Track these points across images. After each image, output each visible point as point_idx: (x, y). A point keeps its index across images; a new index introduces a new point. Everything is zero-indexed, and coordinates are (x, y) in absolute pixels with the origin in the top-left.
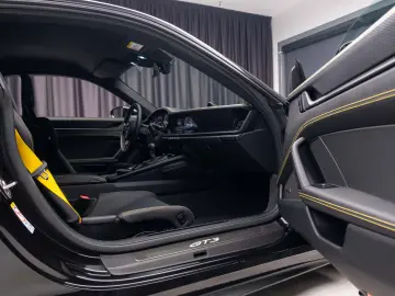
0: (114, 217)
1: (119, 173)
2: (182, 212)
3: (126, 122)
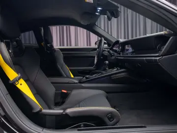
0: (62, 111)
1: (87, 78)
2: (111, 113)
3: (98, 48)
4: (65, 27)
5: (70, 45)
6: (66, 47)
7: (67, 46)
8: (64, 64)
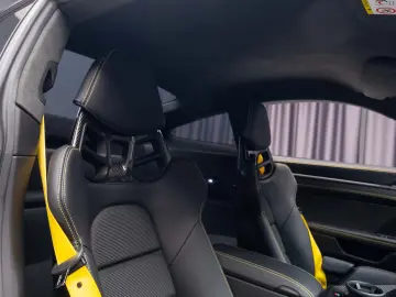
4: (332, 105)
5: (342, 159)
6: (326, 163)
7: (333, 159)
8: (296, 209)
